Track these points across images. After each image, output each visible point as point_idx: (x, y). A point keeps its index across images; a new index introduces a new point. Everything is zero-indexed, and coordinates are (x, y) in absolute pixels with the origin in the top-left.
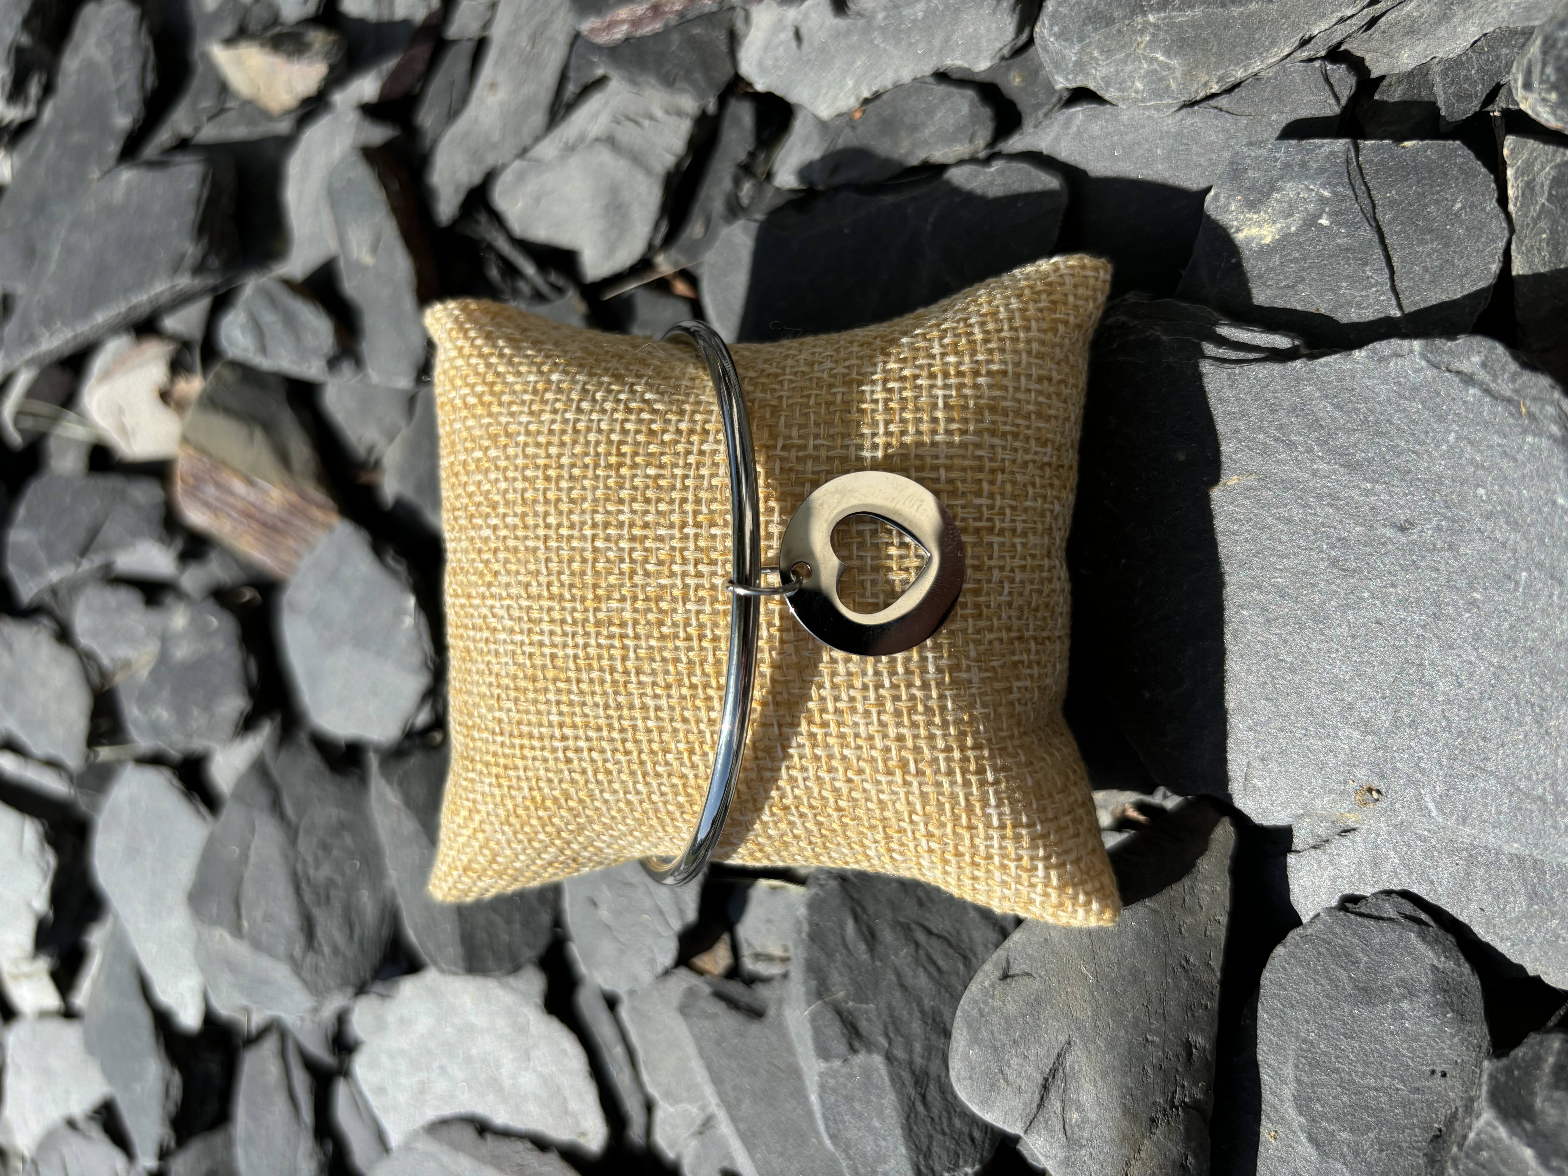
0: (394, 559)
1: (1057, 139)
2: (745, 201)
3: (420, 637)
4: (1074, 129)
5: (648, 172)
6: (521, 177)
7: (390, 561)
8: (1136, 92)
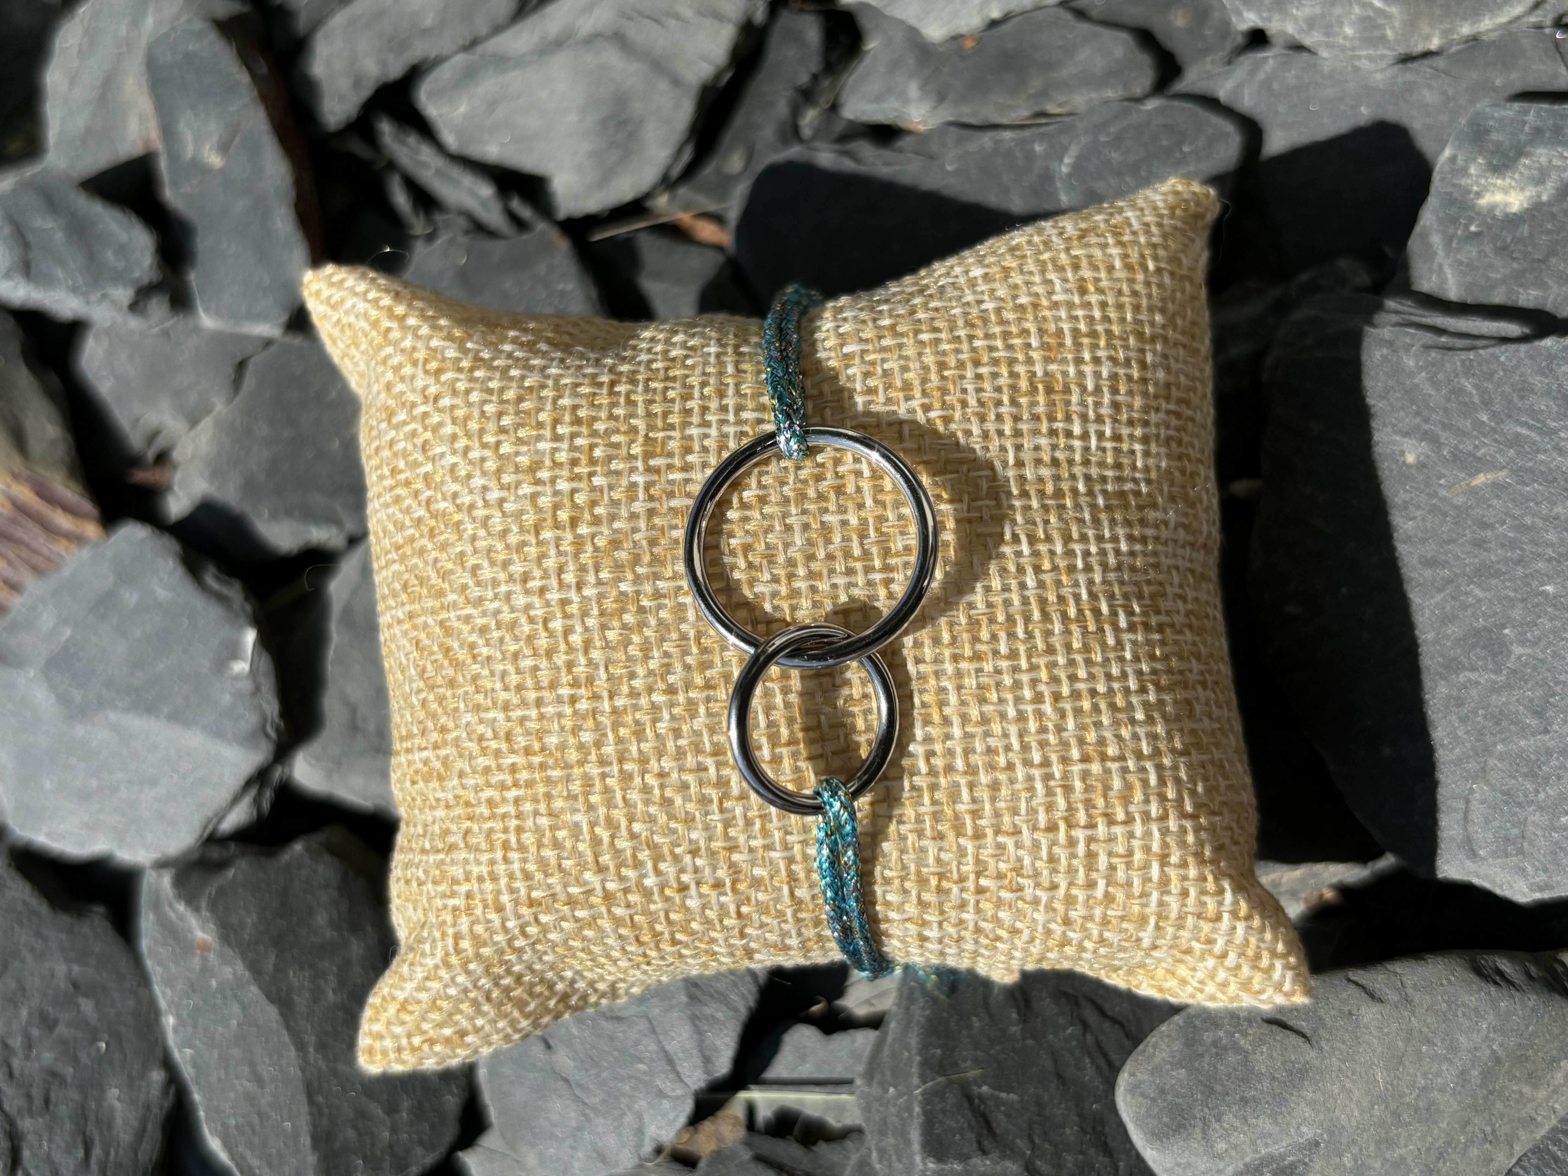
0: (218, 579)
1: (1240, 86)
2: (806, 132)
3: (257, 689)
4: (1261, 76)
5: (676, 81)
6: (469, 75)
7: (210, 580)
8: (1346, 38)
